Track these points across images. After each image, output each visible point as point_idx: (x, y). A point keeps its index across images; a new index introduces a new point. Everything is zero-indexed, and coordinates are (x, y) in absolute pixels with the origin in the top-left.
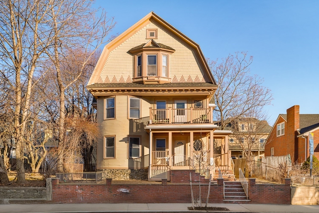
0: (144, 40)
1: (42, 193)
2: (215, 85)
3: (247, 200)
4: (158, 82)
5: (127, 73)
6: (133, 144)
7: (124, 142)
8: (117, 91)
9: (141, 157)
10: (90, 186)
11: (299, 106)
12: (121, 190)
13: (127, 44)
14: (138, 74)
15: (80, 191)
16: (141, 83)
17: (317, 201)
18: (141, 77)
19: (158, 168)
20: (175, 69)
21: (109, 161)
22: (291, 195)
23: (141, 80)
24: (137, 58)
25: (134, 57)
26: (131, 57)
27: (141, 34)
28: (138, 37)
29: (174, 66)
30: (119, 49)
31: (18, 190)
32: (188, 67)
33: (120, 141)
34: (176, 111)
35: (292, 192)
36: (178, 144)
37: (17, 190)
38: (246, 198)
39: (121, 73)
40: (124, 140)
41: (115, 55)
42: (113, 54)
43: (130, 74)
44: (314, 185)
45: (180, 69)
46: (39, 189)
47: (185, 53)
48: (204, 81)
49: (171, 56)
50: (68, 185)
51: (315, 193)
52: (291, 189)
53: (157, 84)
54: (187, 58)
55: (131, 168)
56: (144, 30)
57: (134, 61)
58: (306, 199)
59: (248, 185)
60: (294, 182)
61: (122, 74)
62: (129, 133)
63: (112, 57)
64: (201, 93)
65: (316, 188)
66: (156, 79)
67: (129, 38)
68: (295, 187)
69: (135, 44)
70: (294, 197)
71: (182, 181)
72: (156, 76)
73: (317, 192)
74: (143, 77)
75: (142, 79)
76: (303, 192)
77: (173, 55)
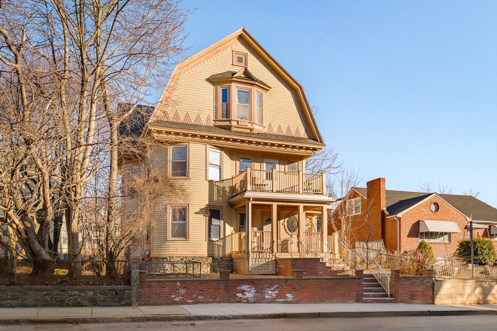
0: (229, 65)
1: (125, 294)
2: (321, 144)
3: (388, 299)
4: (251, 130)
5: (206, 110)
6: (213, 219)
7: (202, 216)
8: (194, 136)
9: (222, 239)
10: (199, 282)
11: (384, 179)
12: (243, 288)
13: (206, 68)
14: (223, 114)
15: (183, 290)
16: (228, 128)
17: (479, 300)
18: (228, 119)
19: (261, 256)
20: (271, 115)
21: (178, 244)
22: (435, 292)
23: (227, 123)
24: (220, 90)
25: (216, 89)
26: (211, 88)
27: (225, 56)
28: (221, 59)
29: (269, 110)
30: (193, 72)
31: (82, 291)
32: (286, 115)
33: (195, 213)
34: (265, 173)
35: (435, 287)
36: (267, 221)
37: (80, 291)
38: (386, 296)
39: (197, 109)
40: (201, 212)
41: (189, 81)
42: (185, 78)
43: (210, 113)
44: (473, 277)
45: (276, 116)
46: (119, 289)
47: (283, 94)
48: (306, 137)
49: (266, 95)
50: (164, 281)
51: (475, 289)
52: (433, 284)
53: (249, 133)
54: (285, 101)
55: (211, 255)
56: (229, 51)
57: (216, 94)
58: (460, 296)
59: (389, 278)
60: (438, 274)
61: (198, 112)
62: (209, 201)
63: (183, 83)
64: (296, 152)
65: (477, 282)
66: (249, 126)
67: (208, 58)
68: (440, 281)
69: (217, 70)
70: (439, 294)
71: (305, 273)
72: (249, 121)
73: (477, 287)
74: (232, 120)
75: (230, 123)
76: (454, 287)
77: (267, 94)
